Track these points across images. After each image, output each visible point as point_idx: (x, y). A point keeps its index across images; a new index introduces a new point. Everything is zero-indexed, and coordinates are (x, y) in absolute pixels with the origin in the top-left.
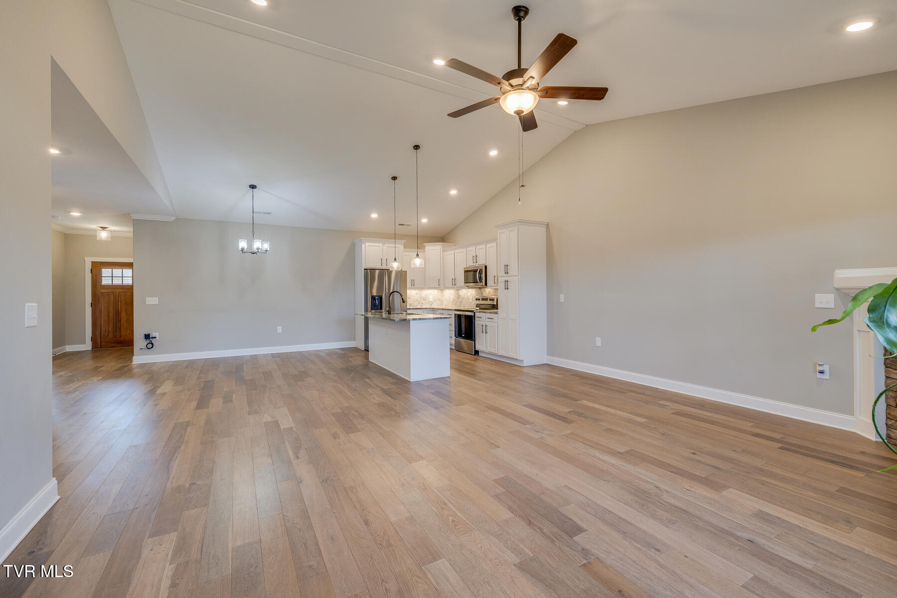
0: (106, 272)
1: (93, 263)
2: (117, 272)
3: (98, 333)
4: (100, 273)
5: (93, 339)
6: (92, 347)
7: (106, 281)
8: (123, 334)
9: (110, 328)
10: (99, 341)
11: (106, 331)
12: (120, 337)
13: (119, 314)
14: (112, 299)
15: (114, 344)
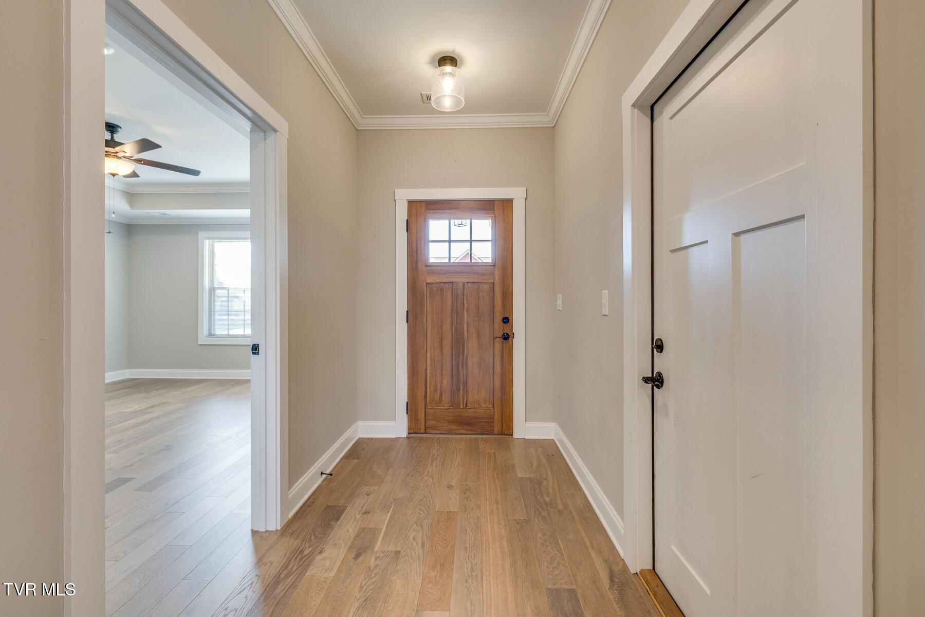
0: (437, 228)
1: (411, 203)
2: (460, 228)
3: (420, 394)
4: (425, 229)
5: (411, 408)
6: (409, 429)
7: (436, 254)
8: (471, 400)
9: (445, 381)
10: (421, 415)
11: (436, 390)
12: (466, 406)
13: (463, 345)
14: (449, 302)
15: (454, 427)
